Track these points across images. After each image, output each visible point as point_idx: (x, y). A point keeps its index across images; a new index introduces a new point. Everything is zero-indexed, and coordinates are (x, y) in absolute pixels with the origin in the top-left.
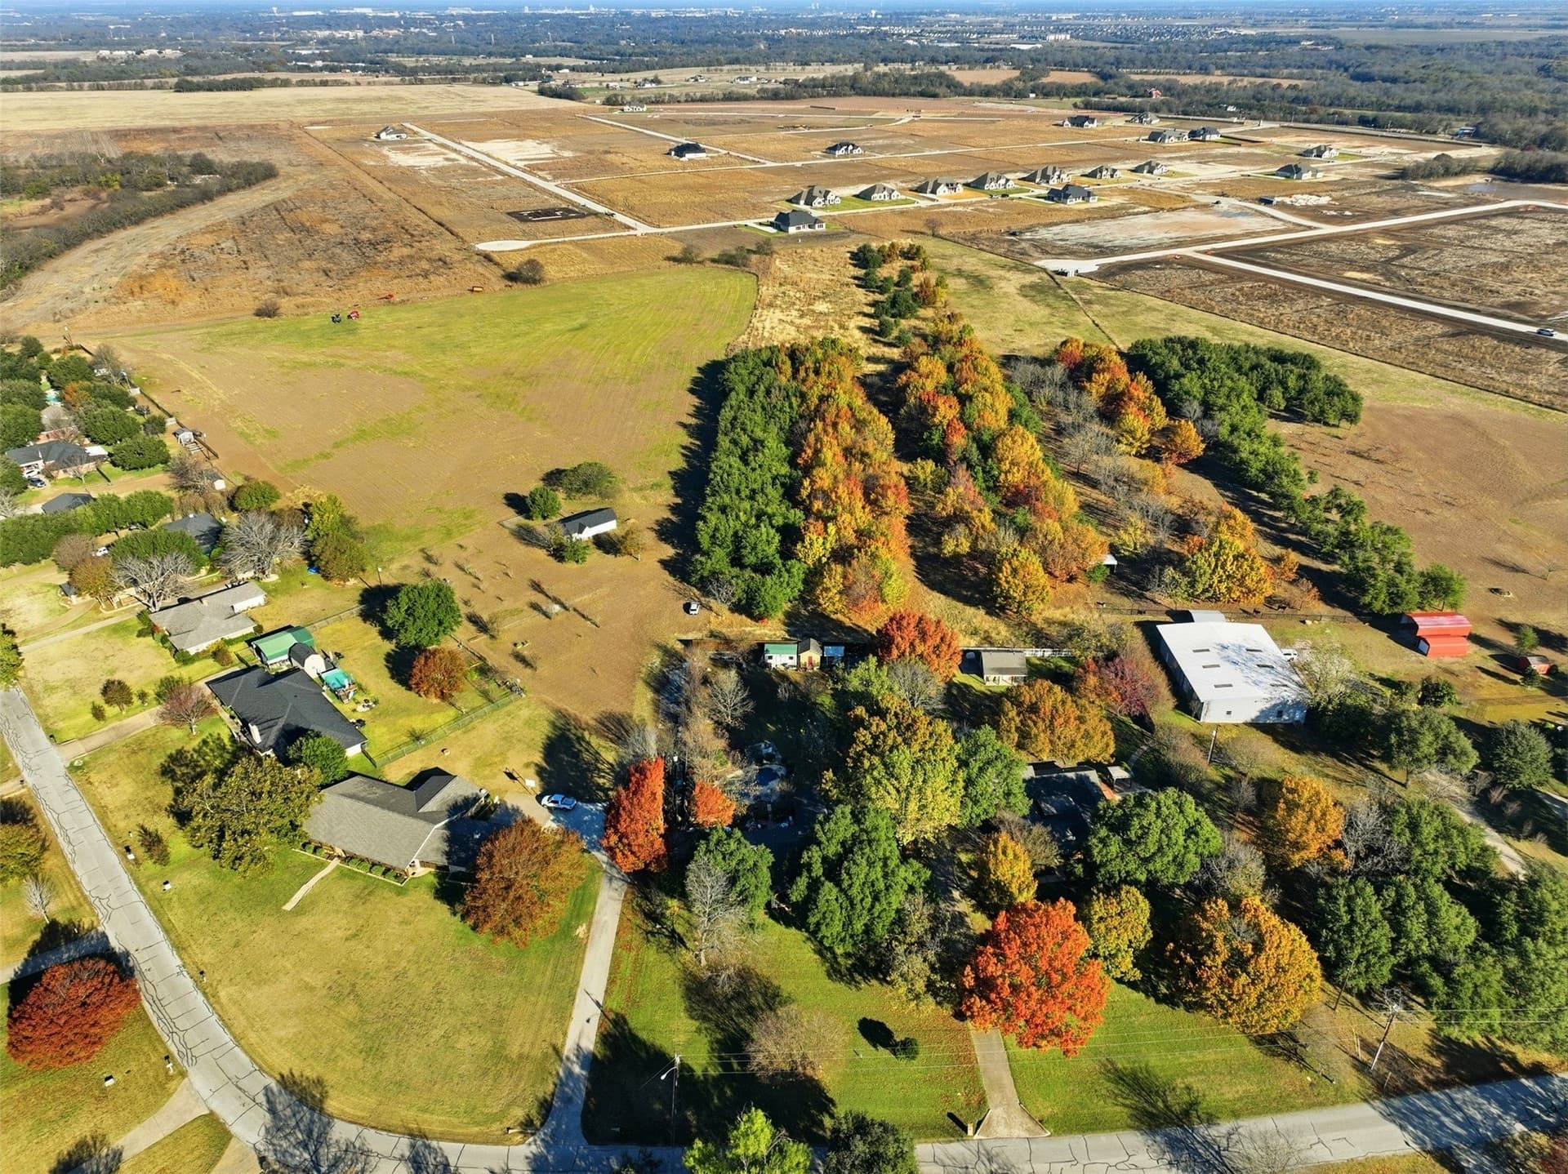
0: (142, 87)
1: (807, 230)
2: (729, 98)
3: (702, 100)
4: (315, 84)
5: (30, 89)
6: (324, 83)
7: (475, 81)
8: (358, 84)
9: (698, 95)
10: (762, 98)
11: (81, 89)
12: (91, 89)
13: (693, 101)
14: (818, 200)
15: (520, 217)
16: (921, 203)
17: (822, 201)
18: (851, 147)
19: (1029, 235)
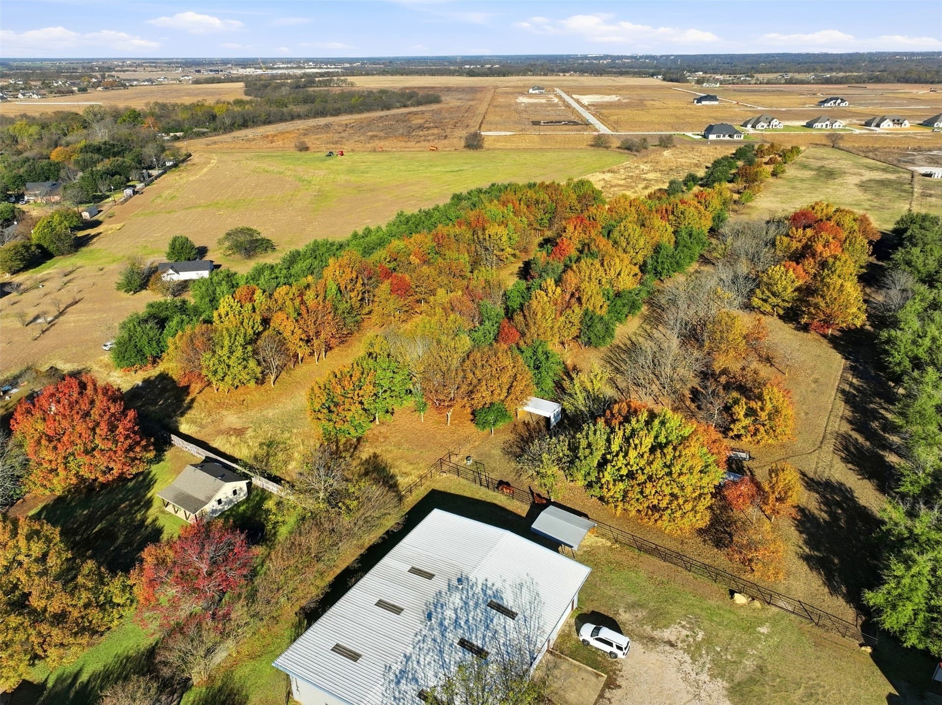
1: (727, 138)
14: (762, 124)
15: (536, 123)
16: (857, 131)
17: (765, 125)
18: (839, 101)
19: (935, 152)
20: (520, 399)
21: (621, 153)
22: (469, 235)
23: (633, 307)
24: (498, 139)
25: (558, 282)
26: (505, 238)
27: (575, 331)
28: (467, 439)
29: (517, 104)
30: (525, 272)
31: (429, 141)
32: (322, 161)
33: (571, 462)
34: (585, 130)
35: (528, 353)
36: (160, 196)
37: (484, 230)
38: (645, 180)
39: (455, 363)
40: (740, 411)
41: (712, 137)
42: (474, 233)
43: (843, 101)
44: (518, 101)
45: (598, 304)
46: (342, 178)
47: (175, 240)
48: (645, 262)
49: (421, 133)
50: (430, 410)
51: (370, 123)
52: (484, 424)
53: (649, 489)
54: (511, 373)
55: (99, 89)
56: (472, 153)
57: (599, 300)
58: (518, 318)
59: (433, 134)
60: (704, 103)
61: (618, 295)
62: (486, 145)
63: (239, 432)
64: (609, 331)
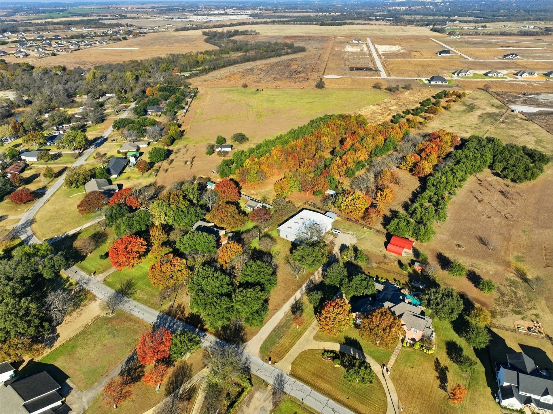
0: (313, 24)
1: (440, 83)
2: (503, 34)
3: (490, 34)
4: (362, 24)
5: (284, 24)
6: (365, 24)
7: (416, 25)
8: (376, 25)
9: (489, 33)
10: (519, 35)
11: (297, 24)
12: (299, 24)
13: (486, 35)
14: (462, 74)
15: (352, 69)
16: (509, 79)
17: (464, 74)
18: (514, 56)
19: (532, 96)
20: (326, 190)
21: (386, 93)
22: (315, 139)
23: (363, 166)
24: (332, 81)
25: (341, 158)
26: (327, 141)
27: (344, 173)
28: (312, 199)
29: (345, 52)
30: (332, 153)
31: (300, 82)
32: (255, 94)
33: (333, 203)
34: (374, 75)
35: (329, 178)
36: (196, 113)
37: (320, 138)
38: (390, 110)
39: (310, 180)
40: (379, 194)
41: (433, 83)
42: (317, 139)
43: (516, 55)
44: (346, 50)
45: (351, 165)
46: (265, 105)
47: (218, 137)
48: (372, 152)
49: (296, 76)
50: (302, 192)
51: (272, 67)
52: (316, 195)
53: (350, 207)
54: (323, 183)
55: (131, 36)
56: (319, 90)
57: (352, 164)
58: (327, 169)
59: (302, 77)
60: (442, 55)
61: (358, 162)
62: (326, 86)
63: (256, 195)
64: (354, 173)
